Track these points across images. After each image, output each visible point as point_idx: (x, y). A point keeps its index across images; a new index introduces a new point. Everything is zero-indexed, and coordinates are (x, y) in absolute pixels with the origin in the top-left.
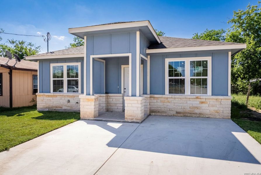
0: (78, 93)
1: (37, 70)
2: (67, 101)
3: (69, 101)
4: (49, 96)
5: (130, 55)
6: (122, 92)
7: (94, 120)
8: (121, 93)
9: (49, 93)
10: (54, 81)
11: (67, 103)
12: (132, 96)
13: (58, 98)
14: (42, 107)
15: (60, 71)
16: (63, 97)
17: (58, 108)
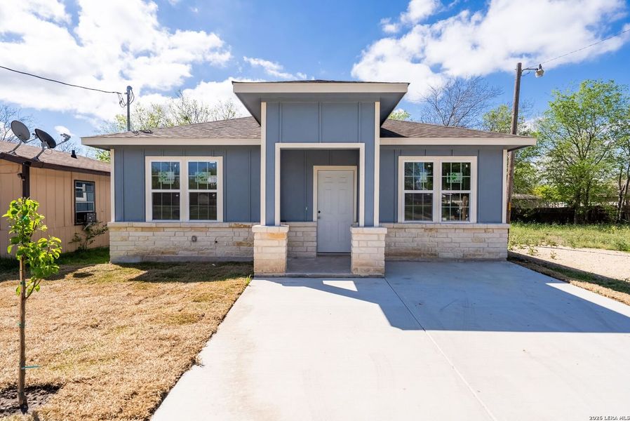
0: (215, 221)
1: (109, 173)
2: (190, 238)
3: (195, 239)
4: (143, 229)
5: (361, 146)
6: (315, 218)
7: (285, 276)
8: (312, 221)
9: (142, 221)
10: (155, 195)
11: (189, 243)
12: (365, 226)
13: (169, 232)
14: (122, 254)
15: (171, 175)
16: (180, 229)
17: (165, 253)
